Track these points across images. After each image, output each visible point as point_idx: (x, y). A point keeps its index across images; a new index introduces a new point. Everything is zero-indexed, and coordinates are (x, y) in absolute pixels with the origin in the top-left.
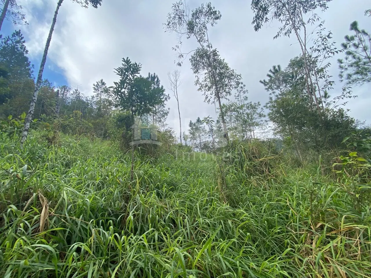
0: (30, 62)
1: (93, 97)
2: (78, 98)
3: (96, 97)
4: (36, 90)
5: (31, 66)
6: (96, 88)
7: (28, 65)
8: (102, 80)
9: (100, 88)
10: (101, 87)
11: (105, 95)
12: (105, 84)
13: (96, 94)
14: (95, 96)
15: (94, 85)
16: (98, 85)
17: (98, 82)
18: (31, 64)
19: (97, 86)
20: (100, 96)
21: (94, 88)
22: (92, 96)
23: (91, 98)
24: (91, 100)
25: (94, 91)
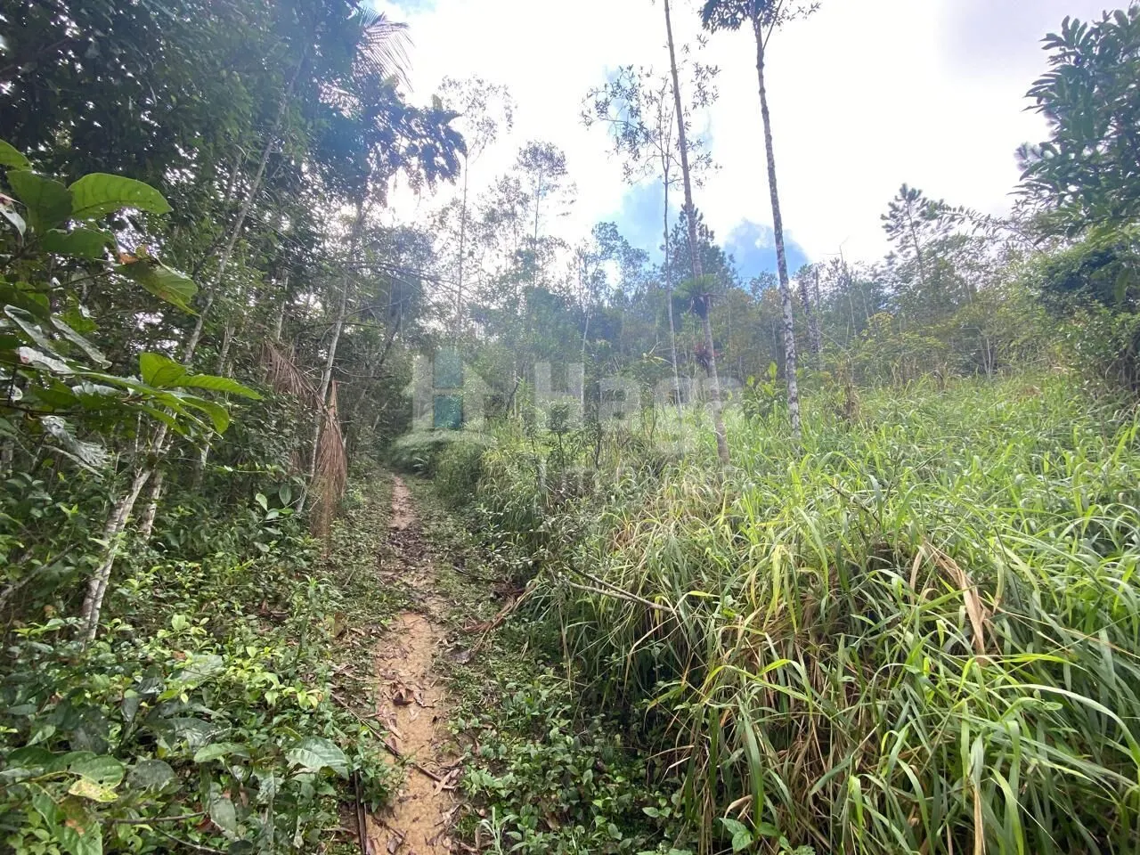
0: (724, 253)
1: (891, 257)
2: (847, 282)
3: (901, 250)
4: (785, 301)
5: (728, 260)
6: (892, 222)
7: (722, 261)
8: (904, 190)
9: (905, 218)
10: (908, 213)
11: (929, 229)
12: (920, 192)
13: (897, 241)
14: (895, 252)
15: (883, 217)
16: (896, 209)
17: (893, 201)
18: (727, 256)
19: (894, 216)
20: (912, 242)
21: (887, 226)
22: (888, 254)
23: (884, 262)
24: (886, 268)
25: (888, 236)
